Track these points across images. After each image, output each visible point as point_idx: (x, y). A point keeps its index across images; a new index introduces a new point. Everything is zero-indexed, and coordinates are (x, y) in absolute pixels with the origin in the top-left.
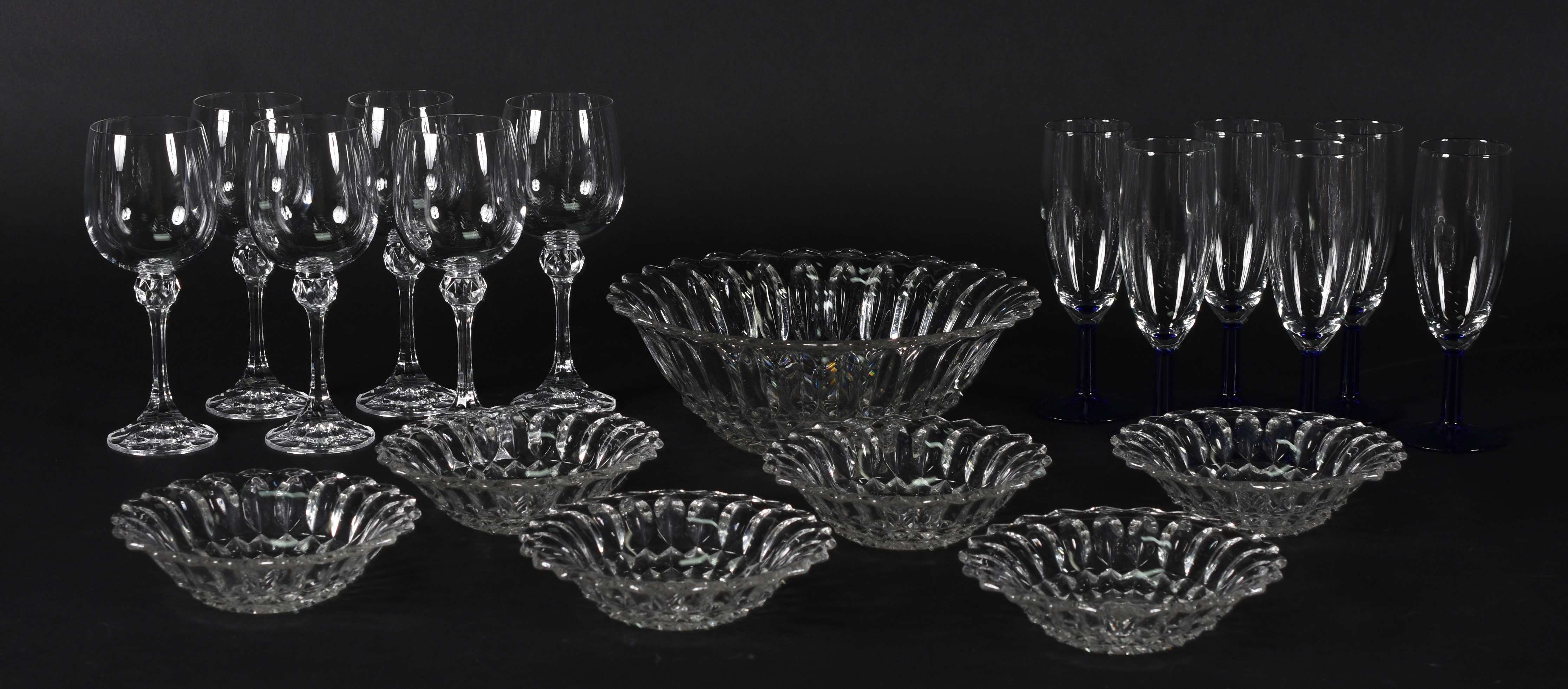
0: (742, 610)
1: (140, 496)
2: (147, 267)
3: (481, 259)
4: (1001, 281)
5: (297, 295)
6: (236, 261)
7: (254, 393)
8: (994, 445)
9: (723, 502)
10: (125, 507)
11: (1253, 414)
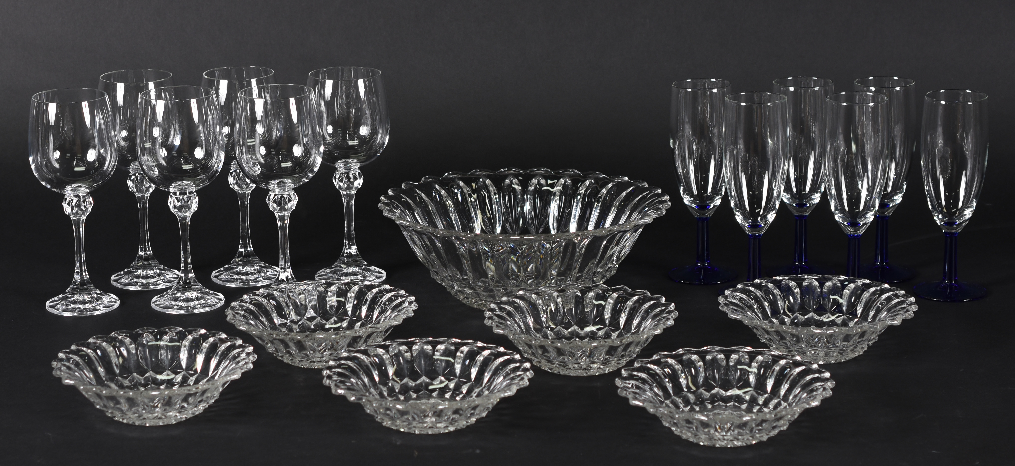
0: (472, 419)
1: (70, 347)
2: (71, 190)
3: (294, 182)
4: (644, 190)
5: (171, 207)
6: (130, 183)
7: (143, 272)
8: (640, 302)
9: (458, 346)
10: (61, 355)
11: (815, 279)
